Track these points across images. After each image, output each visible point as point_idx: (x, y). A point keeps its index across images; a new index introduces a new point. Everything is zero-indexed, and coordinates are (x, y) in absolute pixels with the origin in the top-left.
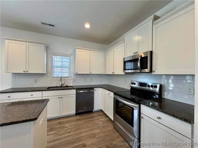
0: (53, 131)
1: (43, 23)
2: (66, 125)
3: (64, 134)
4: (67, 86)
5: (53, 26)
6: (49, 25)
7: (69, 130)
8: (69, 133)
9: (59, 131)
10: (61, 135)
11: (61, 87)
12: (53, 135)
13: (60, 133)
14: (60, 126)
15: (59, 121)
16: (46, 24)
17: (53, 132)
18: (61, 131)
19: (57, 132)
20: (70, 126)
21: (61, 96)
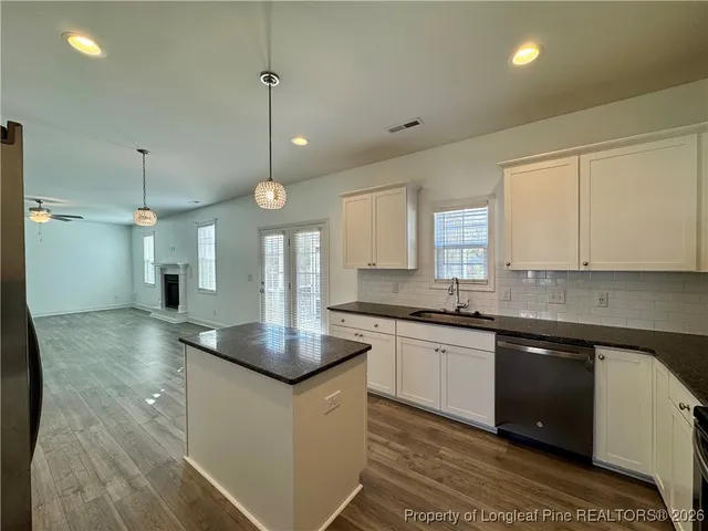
0: (403, 444)
1: (392, 131)
2: (444, 451)
3: (424, 473)
4: (477, 315)
5: (416, 123)
6: (408, 126)
7: (443, 473)
8: (440, 480)
9: (416, 456)
10: (413, 469)
11: (457, 313)
12: (397, 455)
13: (419, 462)
14: (426, 441)
15: (435, 425)
16: (399, 128)
17: (402, 448)
18: (422, 460)
19: (410, 454)
20: (453, 461)
21: (443, 347)
